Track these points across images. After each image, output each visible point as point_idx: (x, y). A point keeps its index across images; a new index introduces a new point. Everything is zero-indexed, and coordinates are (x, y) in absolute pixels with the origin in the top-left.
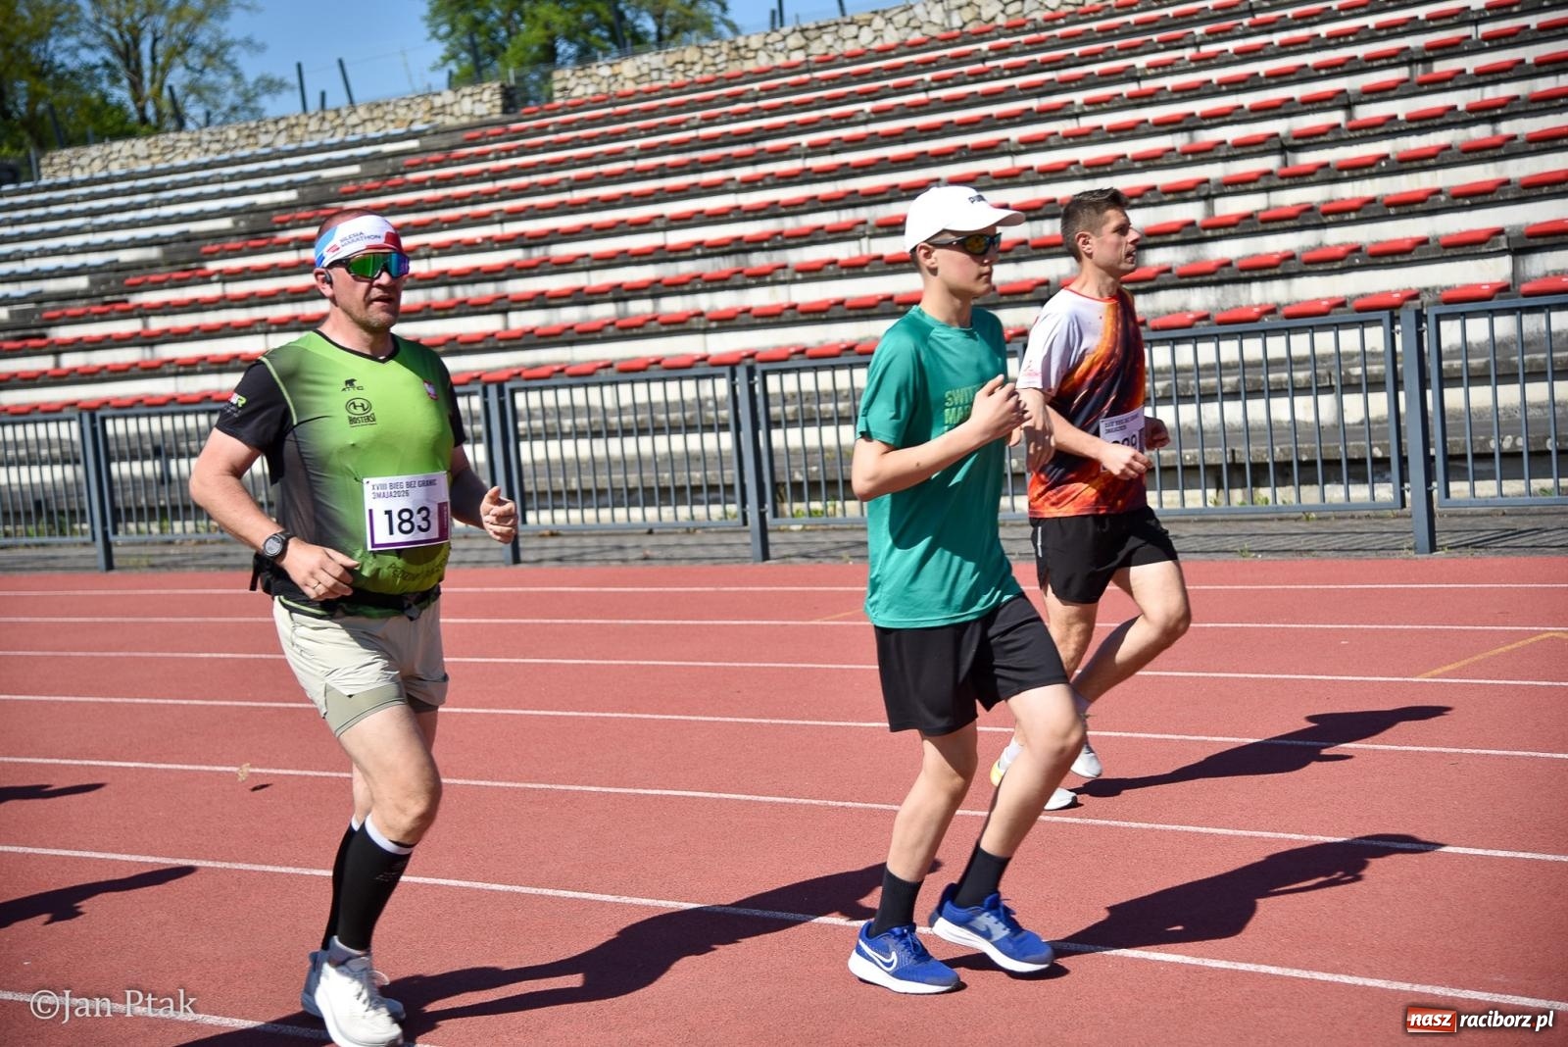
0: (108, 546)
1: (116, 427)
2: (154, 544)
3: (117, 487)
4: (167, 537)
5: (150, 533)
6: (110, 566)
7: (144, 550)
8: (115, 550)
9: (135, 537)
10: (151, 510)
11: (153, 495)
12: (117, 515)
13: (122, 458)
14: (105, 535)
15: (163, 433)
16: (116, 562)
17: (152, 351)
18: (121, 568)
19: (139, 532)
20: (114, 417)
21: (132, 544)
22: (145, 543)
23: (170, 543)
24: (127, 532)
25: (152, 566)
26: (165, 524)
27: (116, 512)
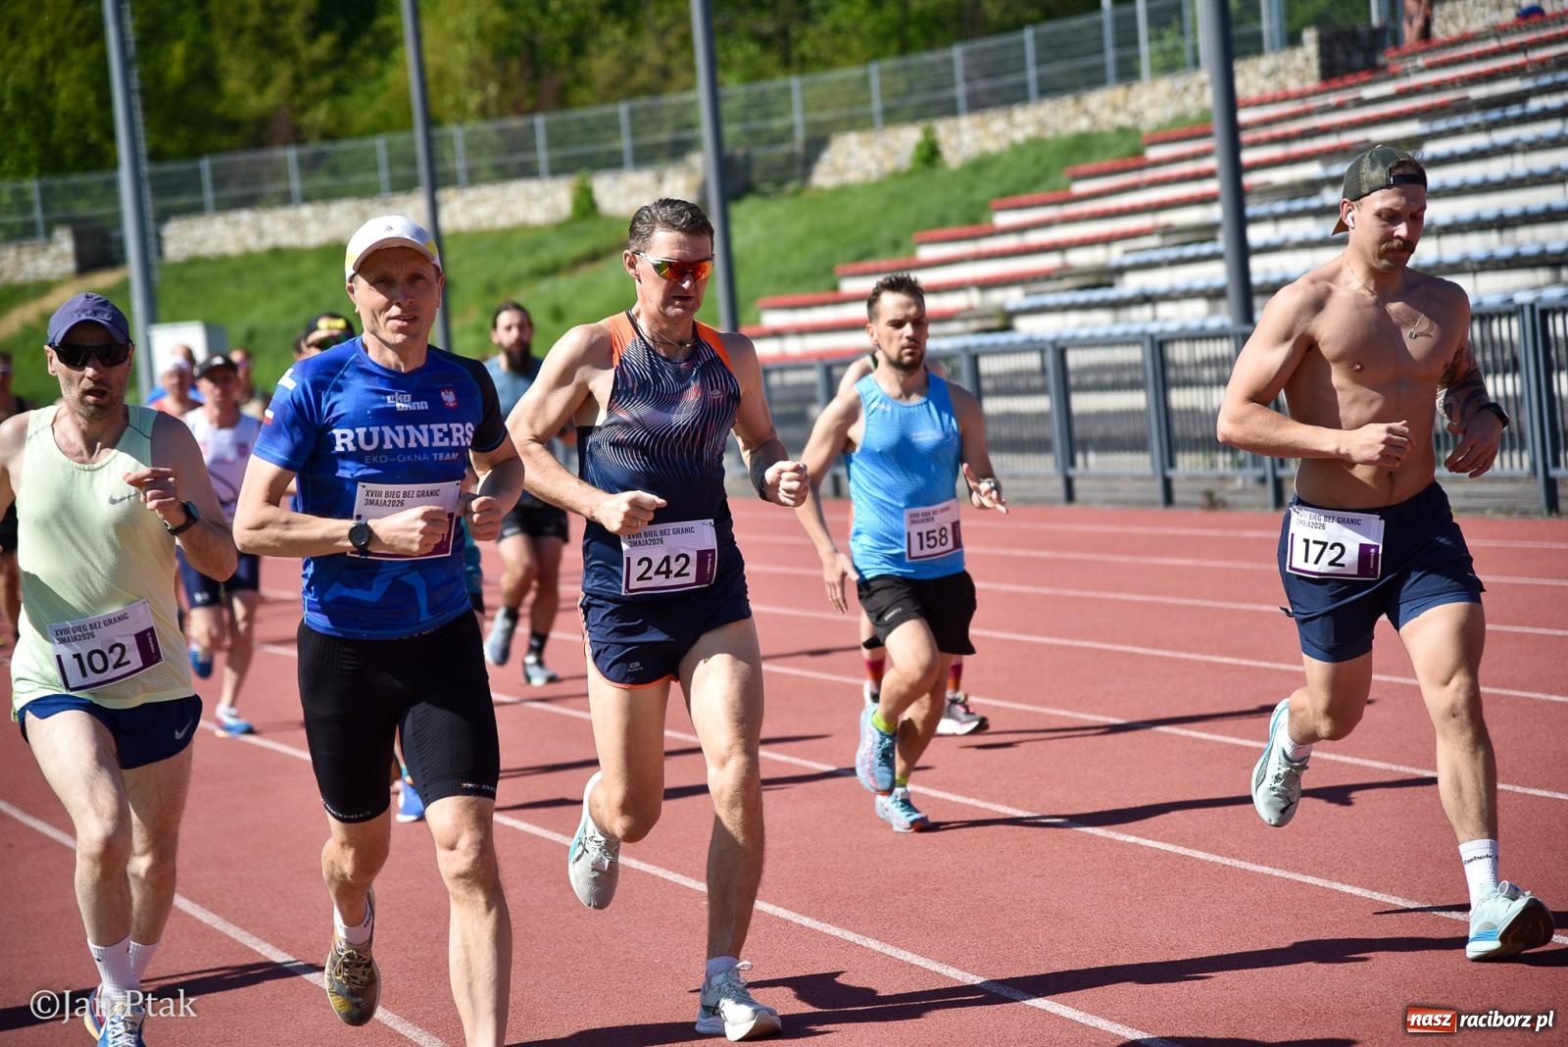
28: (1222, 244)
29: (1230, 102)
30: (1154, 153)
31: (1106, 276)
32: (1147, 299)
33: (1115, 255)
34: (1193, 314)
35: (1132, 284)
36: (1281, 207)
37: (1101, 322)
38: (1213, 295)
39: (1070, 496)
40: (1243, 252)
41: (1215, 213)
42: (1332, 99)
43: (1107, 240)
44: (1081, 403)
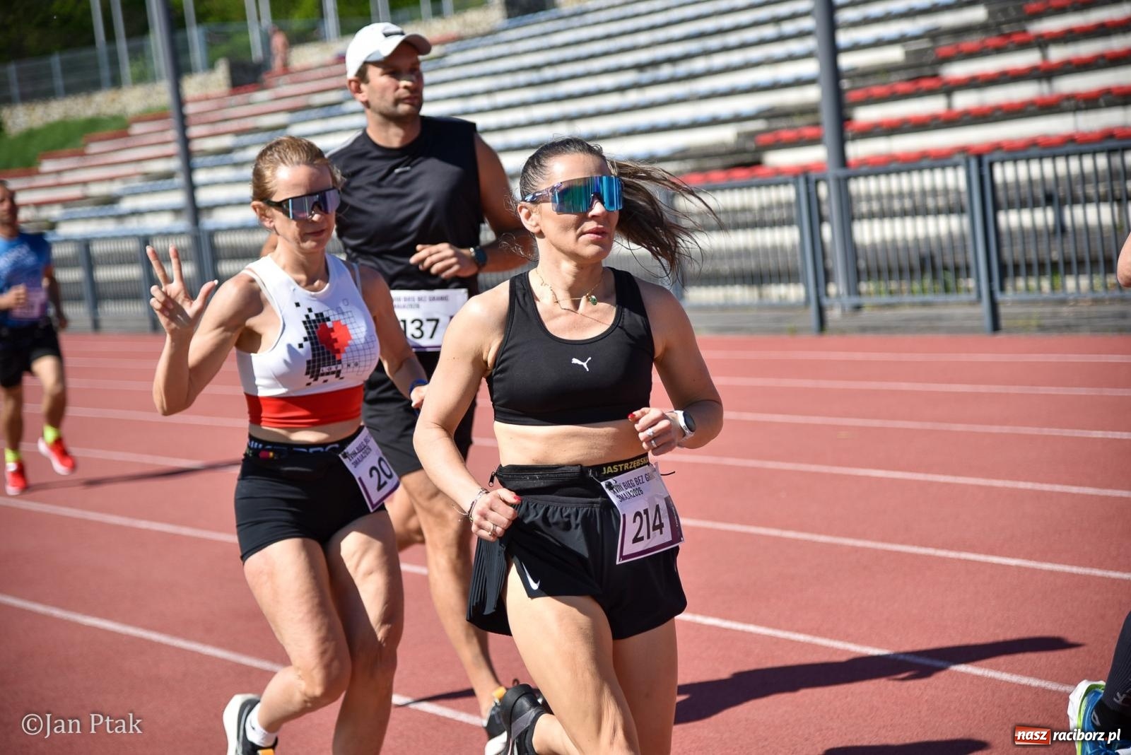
0: (994, 306)
1: (1005, 173)
2: (1046, 302)
3: (1005, 241)
4: (1060, 295)
5: (1040, 288)
6: (996, 327)
7: (1035, 310)
8: (1003, 310)
9: (1025, 296)
10: (1042, 265)
11: (1043, 246)
12: (1004, 271)
13: (1010, 206)
14: (991, 293)
15: (1056, 178)
16: (1003, 323)
17: (1051, 87)
18: (1010, 330)
19: (1028, 289)
20: (1003, 162)
21: (1022, 303)
22: (1033, 302)
23: (1063, 302)
24: (1015, 289)
25: (1042, 328)
26: (1058, 281)
27: (1003, 268)
28: (179, 180)
29: (180, 102)
30: (137, 129)
31: (111, 200)
32: (136, 213)
33: (115, 188)
34: (164, 222)
35: (127, 205)
36: (210, 159)
37: (109, 227)
38: (176, 211)
39: (96, 325)
40: (191, 188)
41: (175, 164)
42: (238, 98)
43: (111, 179)
44: (102, 274)
